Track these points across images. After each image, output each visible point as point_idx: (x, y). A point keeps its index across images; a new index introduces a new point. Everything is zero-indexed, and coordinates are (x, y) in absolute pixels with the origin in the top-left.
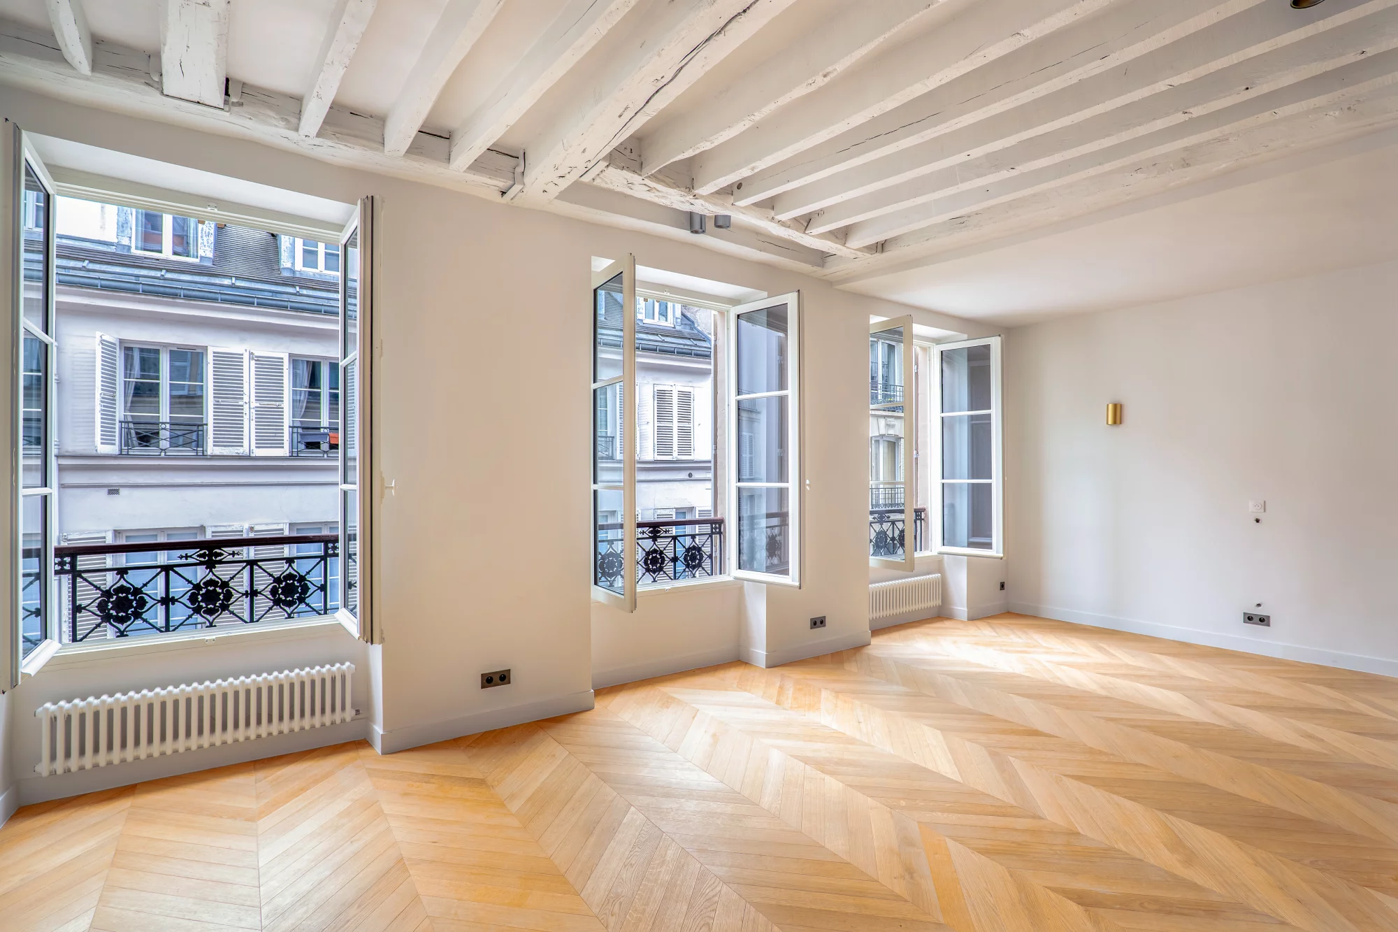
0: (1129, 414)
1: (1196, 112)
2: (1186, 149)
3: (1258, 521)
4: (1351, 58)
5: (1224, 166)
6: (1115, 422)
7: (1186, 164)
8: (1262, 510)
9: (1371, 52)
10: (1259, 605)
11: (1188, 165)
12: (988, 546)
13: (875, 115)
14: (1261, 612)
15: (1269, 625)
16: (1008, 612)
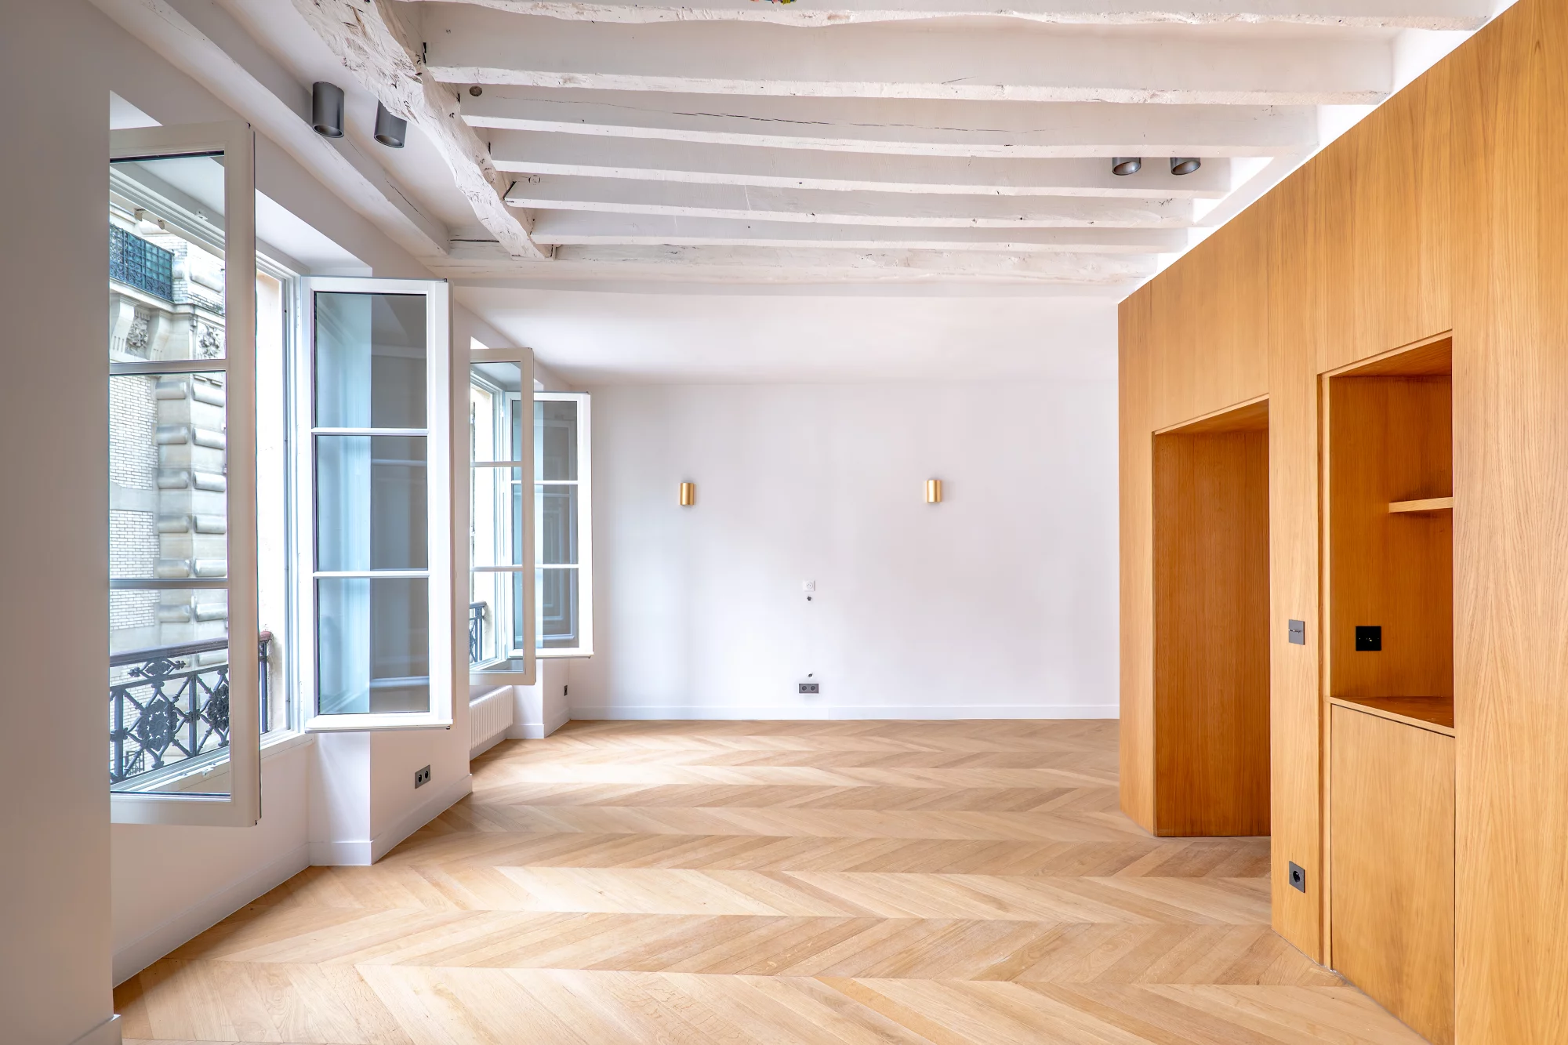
0: (702, 494)
1: (982, 223)
2: (910, 250)
3: (809, 599)
4: (1084, 224)
5: (928, 275)
6: (688, 503)
7: (907, 264)
8: (813, 589)
9: (1097, 224)
10: (810, 675)
11: (909, 265)
12: (574, 643)
13: (798, 94)
14: (811, 681)
15: (818, 692)
16: (571, 721)
